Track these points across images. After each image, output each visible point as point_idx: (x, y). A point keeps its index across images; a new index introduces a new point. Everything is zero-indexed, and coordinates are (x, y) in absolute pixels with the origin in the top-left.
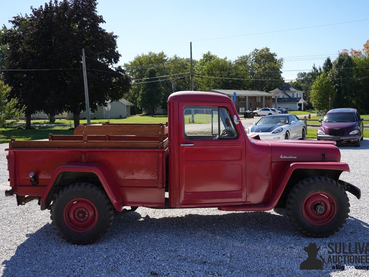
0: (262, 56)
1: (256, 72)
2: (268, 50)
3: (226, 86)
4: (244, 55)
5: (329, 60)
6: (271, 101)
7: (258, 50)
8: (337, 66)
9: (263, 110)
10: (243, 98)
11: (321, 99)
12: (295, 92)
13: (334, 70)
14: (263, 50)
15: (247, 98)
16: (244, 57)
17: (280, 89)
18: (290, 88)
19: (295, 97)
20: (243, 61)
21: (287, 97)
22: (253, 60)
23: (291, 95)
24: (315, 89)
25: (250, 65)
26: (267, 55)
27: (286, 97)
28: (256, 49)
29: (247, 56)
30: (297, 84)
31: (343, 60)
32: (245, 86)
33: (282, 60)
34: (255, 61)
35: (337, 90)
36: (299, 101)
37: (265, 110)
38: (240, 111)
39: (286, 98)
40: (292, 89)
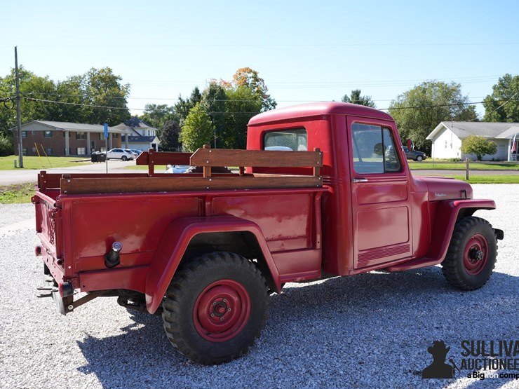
0: (102, 79)
1: (93, 100)
2: (110, 71)
3: (54, 116)
4: (77, 75)
5: (197, 91)
6: (120, 140)
7: (96, 70)
8: (208, 98)
9: (114, 151)
10: (83, 134)
11: (197, 137)
12: (146, 128)
13: (205, 103)
14: (103, 71)
15: (89, 136)
16: (76, 78)
17: (127, 125)
18: (140, 124)
19: (147, 135)
20: (74, 83)
21: (137, 135)
22: (88, 83)
23: (141, 132)
24: (189, 125)
25: (85, 89)
26: (109, 78)
27: (134, 135)
28: (93, 68)
29: (80, 77)
30: (146, 119)
31: (215, 91)
32: (81, 117)
33: (128, 85)
34: (92, 85)
35: (214, 127)
36: (152, 141)
37: (117, 151)
38: (79, 153)
39: (136, 137)
40: (143, 125)
